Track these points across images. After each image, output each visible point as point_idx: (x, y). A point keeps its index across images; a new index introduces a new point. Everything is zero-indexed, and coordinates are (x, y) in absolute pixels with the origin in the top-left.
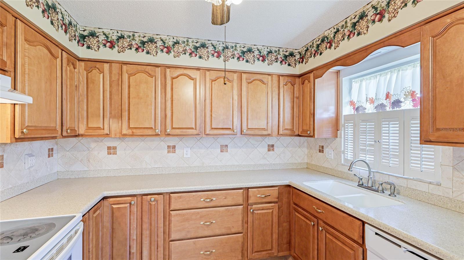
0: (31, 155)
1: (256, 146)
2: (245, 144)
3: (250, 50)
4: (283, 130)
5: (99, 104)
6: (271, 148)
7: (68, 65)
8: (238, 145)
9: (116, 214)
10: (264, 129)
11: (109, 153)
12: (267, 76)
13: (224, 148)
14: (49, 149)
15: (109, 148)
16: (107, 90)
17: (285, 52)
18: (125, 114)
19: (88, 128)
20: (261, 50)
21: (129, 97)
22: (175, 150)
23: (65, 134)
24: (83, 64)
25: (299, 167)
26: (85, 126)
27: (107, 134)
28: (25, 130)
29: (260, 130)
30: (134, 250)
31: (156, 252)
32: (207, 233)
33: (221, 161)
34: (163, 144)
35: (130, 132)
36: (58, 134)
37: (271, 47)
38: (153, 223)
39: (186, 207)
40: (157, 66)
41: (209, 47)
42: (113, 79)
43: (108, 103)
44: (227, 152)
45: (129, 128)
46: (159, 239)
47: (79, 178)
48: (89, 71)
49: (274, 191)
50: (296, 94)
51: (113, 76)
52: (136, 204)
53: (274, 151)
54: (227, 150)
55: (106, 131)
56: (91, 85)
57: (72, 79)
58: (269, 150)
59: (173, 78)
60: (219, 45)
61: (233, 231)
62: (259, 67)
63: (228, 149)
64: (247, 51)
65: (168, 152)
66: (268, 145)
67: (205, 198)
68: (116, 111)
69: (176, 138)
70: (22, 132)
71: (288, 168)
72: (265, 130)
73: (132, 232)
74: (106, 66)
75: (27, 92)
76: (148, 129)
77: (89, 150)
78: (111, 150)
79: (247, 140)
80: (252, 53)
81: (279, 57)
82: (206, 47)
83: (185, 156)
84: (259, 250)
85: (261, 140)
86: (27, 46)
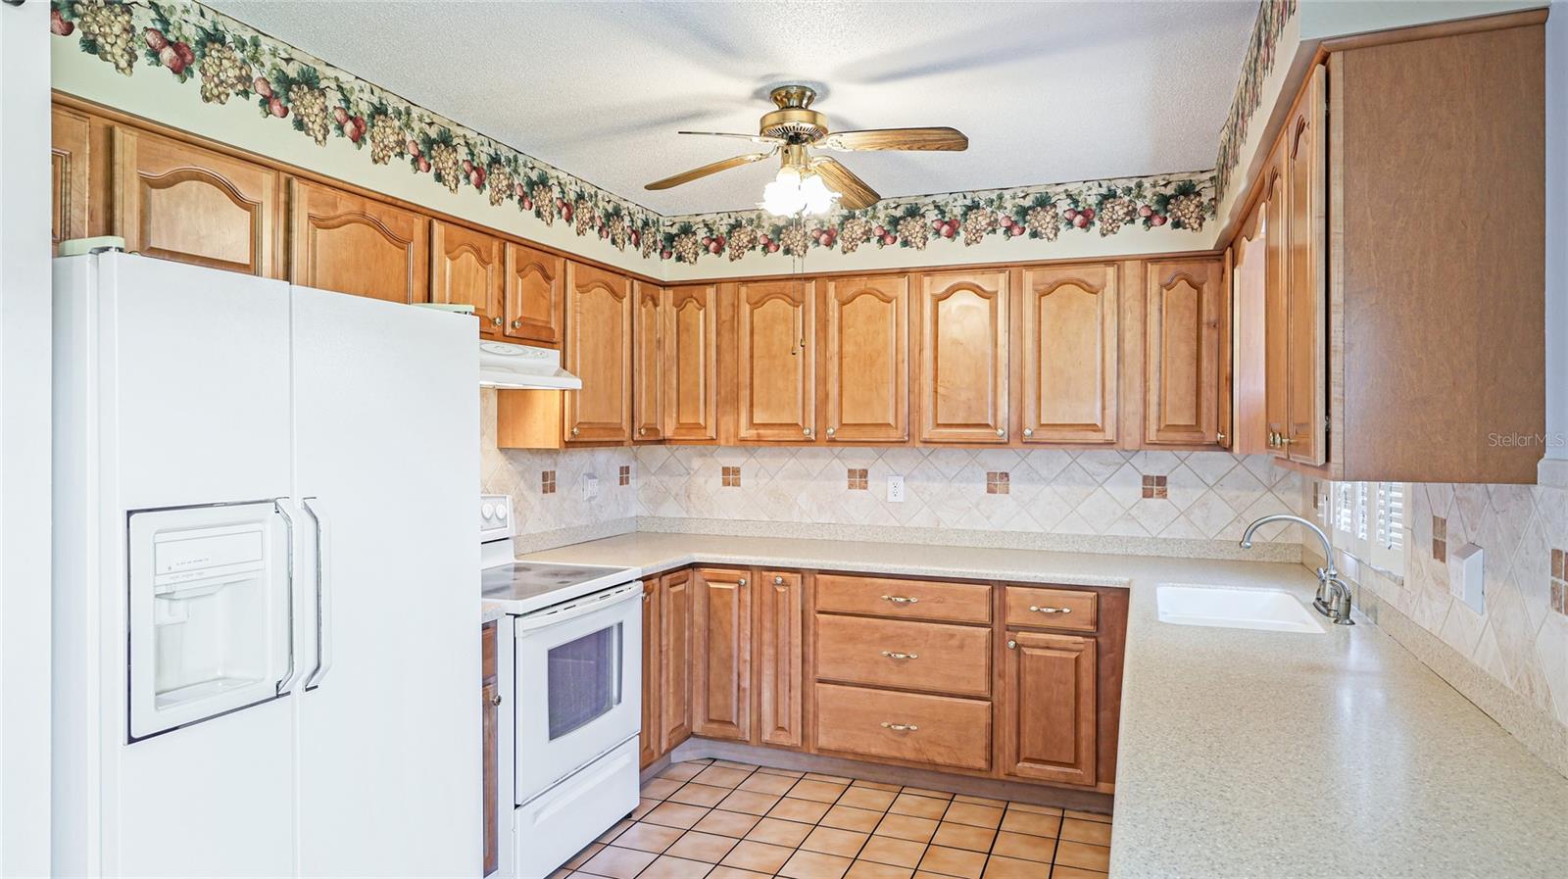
0: (592, 476)
1: (1100, 479)
2: (1063, 470)
3: (1043, 202)
4: (1159, 430)
5: (698, 375)
6: (1155, 487)
7: (642, 303)
8: (1040, 475)
9: (716, 601)
10: (1093, 427)
11: (726, 483)
12: (1100, 269)
13: (997, 481)
14: (622, 468)
15: (726, 471)
16: (711, 345)
17: (1163, 188)
18: (745, 393)
19: (680, 426)
20: (1080, 195)
21: (752, 357)
22: (866, 482)
23: (637, 437)
24: (670, 293)
25: (1266, 559)
26: (674, 421)
27: (712, 439)
28: (575, 430)
29: (1076, 428)
30: (746, 684)
31: (787, 698)
32: (896, 680)
33: (988, 518)
34: (838, 464)
35: (752, 433)
36: (624, 436)
37: (1113, 182)
38: (781, 633)
39: (850, 610)
40: (808, 278)
41: (927, 214)
42: (724, 318)
43: (714, 371)
44: (1008, 493)
45: (752, 425)
46: (792, 671)
47: (671, 533)
48: (680, 305)
49: (1081, 600)
50: (1209, 311)
51: (723, 311)
52: (749, 585)
53: (1165, 497)
54: (1008, 488)
55: (711, 433)
56: (683, 337)
57: (651, 328)
58: (1147, 494)
59: (843, 304)
60: (955, 204)
61: (964, 688)
62: (1075, 243)
63: (1010, 486)
64: (1034, 207)
65: (851, 486)
66: (1146, 479)
67: (894, 594)
68: (729, 388)
69: (869, 450)
70: (573, 433)
71: (1221, 556)
72: (1094, 431)
73: (742, 645)
74: (710, 292)
75: (578, 374)
76: (790, 428)
77: (689, 474)
78: (731, 476)
79: (1070, 460)
80: (1048, 208)
81: (1139, 204)
82: (919, 215)
83: (891, 498)
84: (1034, 757)
85: (1117, 461)
86: (579, 295)
